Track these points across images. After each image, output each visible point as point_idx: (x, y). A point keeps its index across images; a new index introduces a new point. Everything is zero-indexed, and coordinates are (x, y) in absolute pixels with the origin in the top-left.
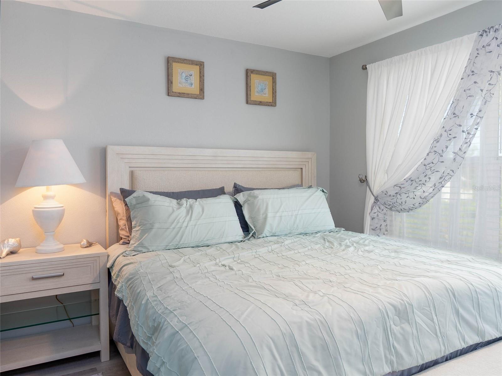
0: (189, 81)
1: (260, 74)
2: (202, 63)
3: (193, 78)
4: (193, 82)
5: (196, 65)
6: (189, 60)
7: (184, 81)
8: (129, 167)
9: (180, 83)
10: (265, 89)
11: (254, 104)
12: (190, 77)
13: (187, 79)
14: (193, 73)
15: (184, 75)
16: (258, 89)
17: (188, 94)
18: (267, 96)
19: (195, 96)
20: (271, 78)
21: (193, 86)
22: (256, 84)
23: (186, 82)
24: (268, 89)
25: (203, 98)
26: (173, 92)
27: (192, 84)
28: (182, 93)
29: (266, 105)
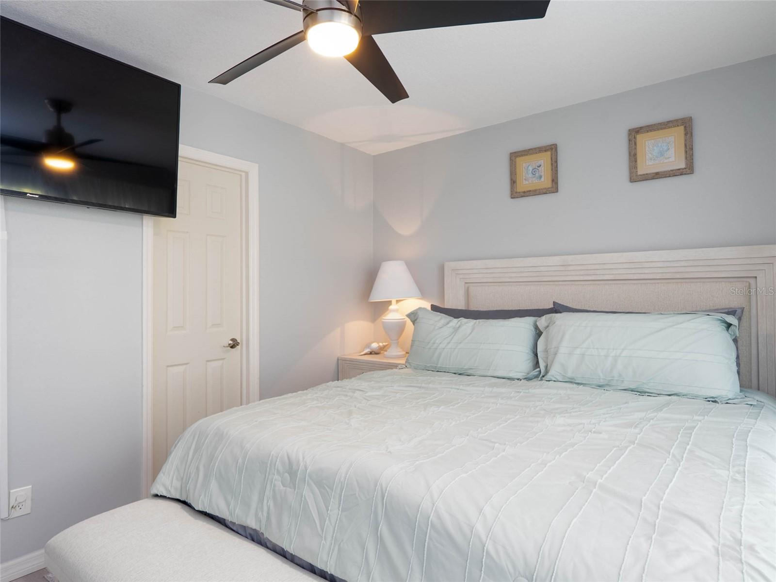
0: (537, 175)
1: (655, 130)
2: (553, 147)
3: (542, 168)
4: (542, 174)
5: (545, 151)
6: (535, 149)
7: (530, 175)
8: (466, 283)
9: (525, 180)
10: (669, 149)
11: (643, 180)
12: (538, 168)
13: (534, 172)
14: (542, 162)
15: (530, 168)
16: (652, 154)
17: (535, 190)
18: (674, 160)
19: (545, 191)
20: (682, 128)
21: (543, 179)
22: (649, 147)
23: (534, 176)
24: (673, 149)
25: (556, 191)
26: (516, 193)
27: (541, 177)
28: (528, 191)
29: (670, 176)
